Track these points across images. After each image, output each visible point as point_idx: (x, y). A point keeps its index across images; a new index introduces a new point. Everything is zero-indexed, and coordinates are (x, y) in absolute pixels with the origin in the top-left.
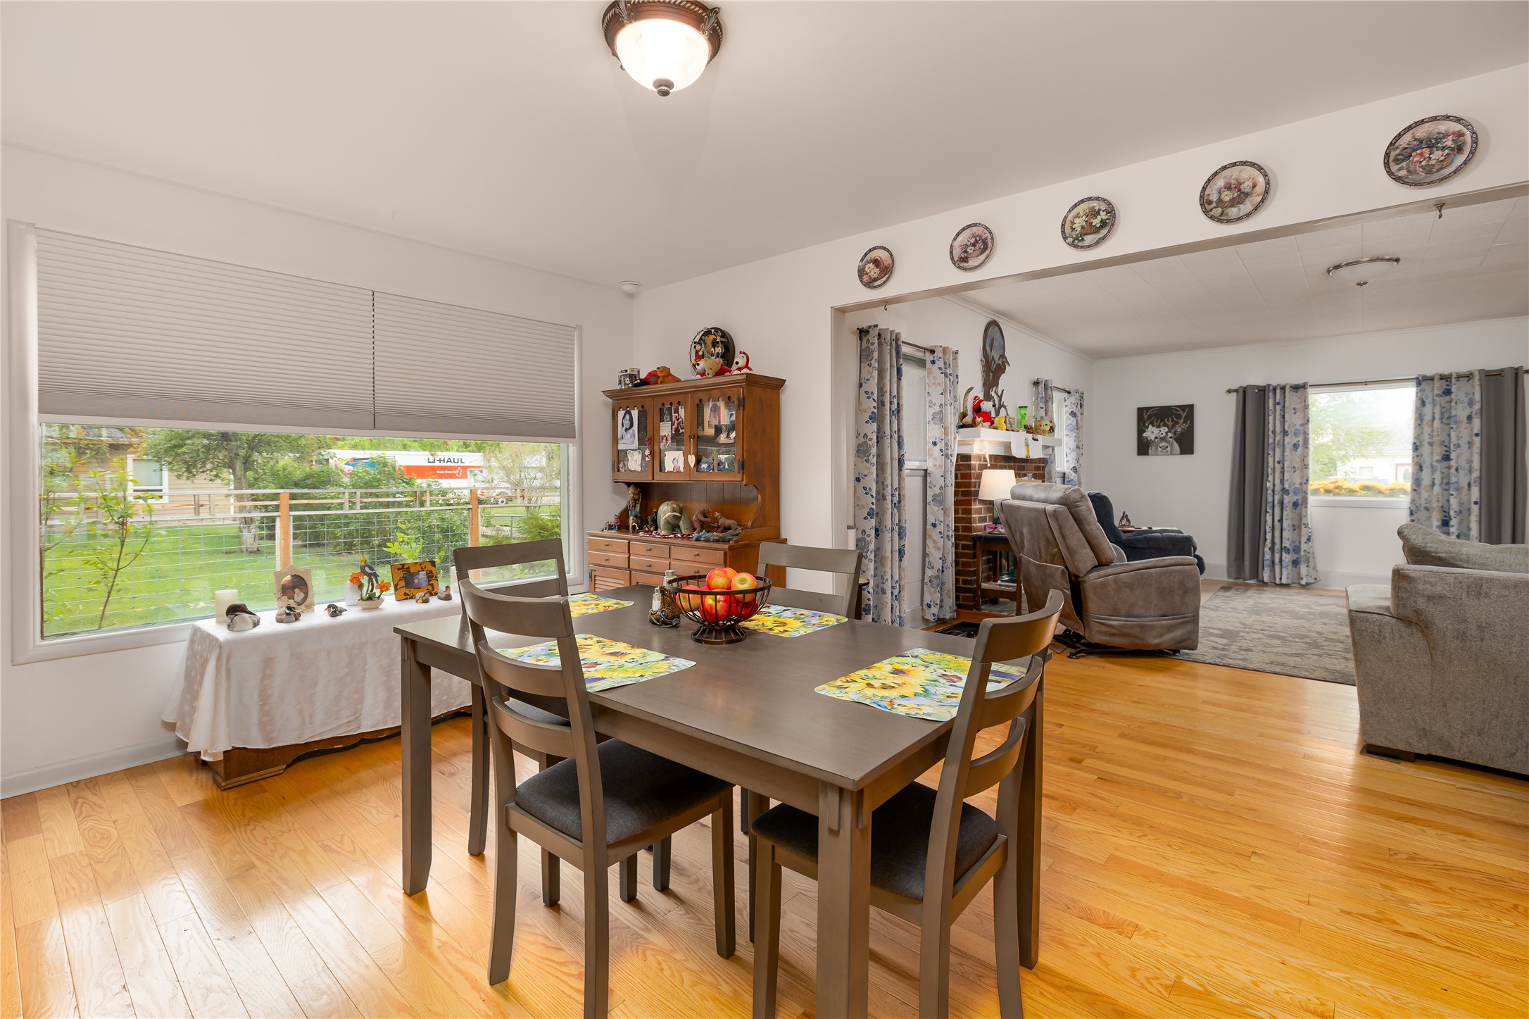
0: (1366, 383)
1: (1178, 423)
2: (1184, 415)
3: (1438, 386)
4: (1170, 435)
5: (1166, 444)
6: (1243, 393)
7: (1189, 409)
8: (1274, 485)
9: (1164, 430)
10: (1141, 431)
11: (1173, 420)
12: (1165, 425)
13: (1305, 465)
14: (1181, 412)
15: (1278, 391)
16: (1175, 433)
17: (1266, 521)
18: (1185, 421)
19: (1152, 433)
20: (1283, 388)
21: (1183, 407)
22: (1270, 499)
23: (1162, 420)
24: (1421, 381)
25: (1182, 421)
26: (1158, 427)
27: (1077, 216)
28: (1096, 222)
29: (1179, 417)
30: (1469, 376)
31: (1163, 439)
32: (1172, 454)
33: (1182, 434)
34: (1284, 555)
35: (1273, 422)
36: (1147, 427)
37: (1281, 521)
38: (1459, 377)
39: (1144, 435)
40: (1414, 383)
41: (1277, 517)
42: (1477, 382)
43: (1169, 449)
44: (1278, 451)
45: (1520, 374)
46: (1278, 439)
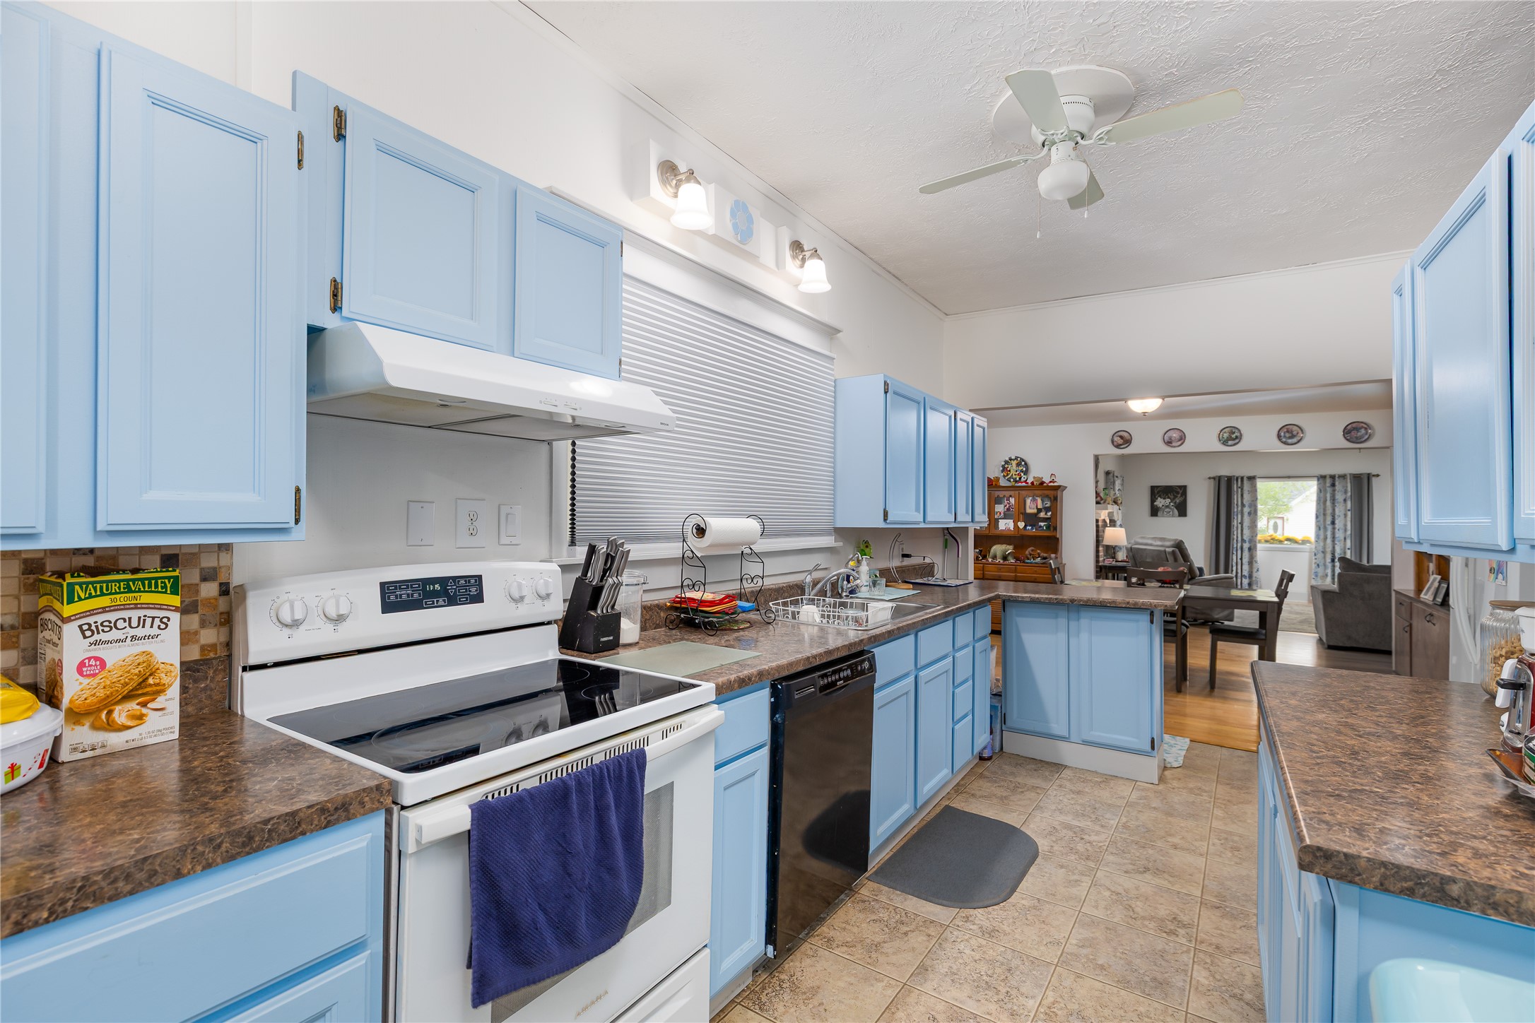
0: (1289, 477)
1: (1177, 497)
2: (1181, 492)
3: (1328, 481)
4: (1172, 504)
5: (1169, 510)
6: (1218, 480)
7: (1184, 488)
8: (1237, 537)
9: (1168, 501)
10: (1153, 500)
11: (1174, 495)
12: (1169, 498)
13: (1255, 525)
14: (1179, 490)
15: (1239, 480)
16: (1175, 503)
17: (1232, 559)
18: (1181, 496)
19: (1160, 502)
20: (1242, 478)
21: (1180, 487)
22: (1235, 546)
23: (1167, 495)
24: (1322, 478)
25: (1179, 495)
26: (1164, 499)
27: (1225, 433)
28: (1234, 436)
29: (1178, 493)
30: (1343, 477)
31: (1167, 507)
32: (1173, 516)
33: (1179, 503)
34: (1244, 580)
35: (1236, 499)
36: (1157, 499)
37: (1241, 559)
38: (1340, 476)
39: (1155, 503)
40: (1316, 479)
41: (1239, 557)
42: (1349, 481)
43: (1171, 513)
44: (1239, 516)
45: (1371, 476)
46: (1240, 508)
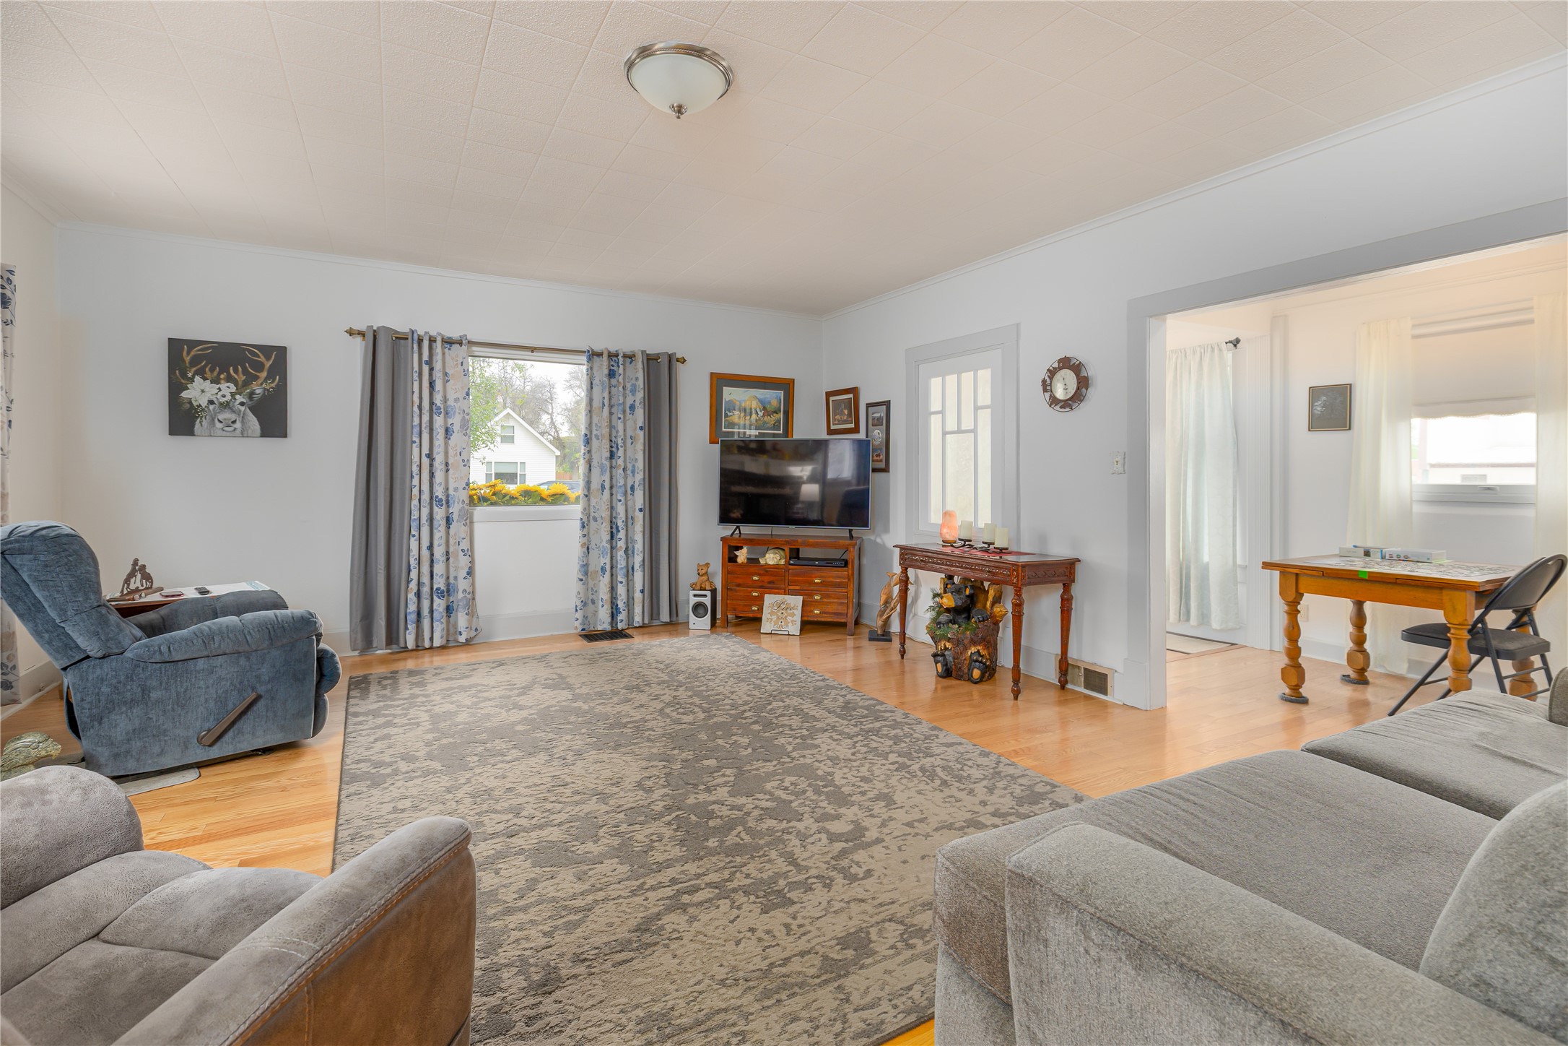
0: (533, 349)
1: (257, 378)
2: (268, 364)
3: (607, 366)
4: (239, 398)
5: (233, 417)
6: (373, 338)
7: (279, 354)
8: (421, 492)
9: (227, 388)
10: (176, 387)
11: (245, 372)
12: (229, 379)
13: (463, 461)
14: (262, 359)
15: (426, 344)
16: (251, 395)
17: (409, 550)
18: (271, 376)
19: (200, 391)
20: (432, 341)
21: (267, 350)
22: (415, 515)
23: (224, 369)
24: (591, 356)
25: (264, 374)
26: (216, 381)
29: (260, 367)
30: (630, 357)
31: (225, 406)
32: (243, 435)
33: (264, 398)
34: (436, 601)
35: (416, 391)
36: (192, 380)
37: (431, 547)
38: (625, 356)
39: (185, 394)
40: (584, 359)
41: (425, 543)
42: (640, 365)
43: (238, 425)
44: (426, 436)
45: (674, 361)
46: (426, 418)
